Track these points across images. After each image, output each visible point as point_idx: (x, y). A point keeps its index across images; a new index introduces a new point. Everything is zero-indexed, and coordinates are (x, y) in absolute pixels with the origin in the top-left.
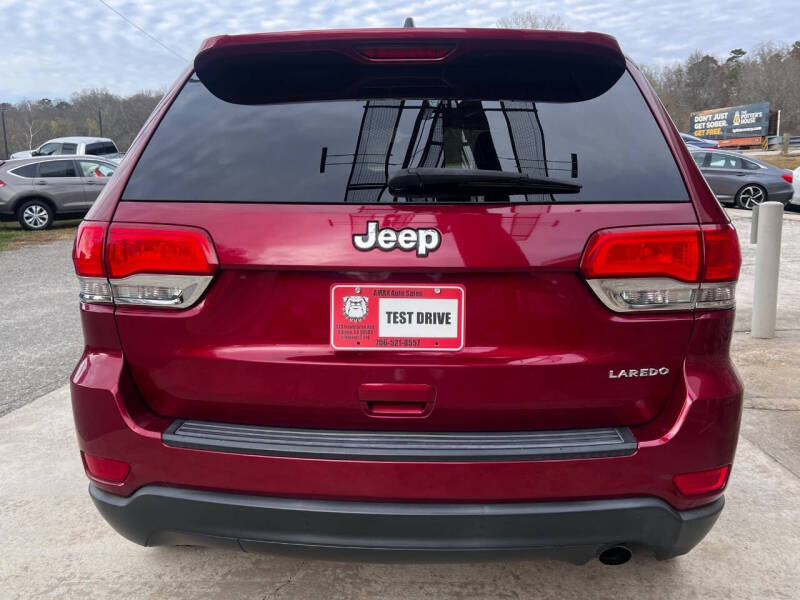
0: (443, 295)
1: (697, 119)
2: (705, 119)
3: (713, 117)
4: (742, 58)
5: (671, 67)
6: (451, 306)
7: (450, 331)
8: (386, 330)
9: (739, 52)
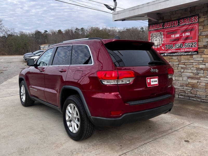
0: (155, 78)
1: (41, 47)
2: (43, 47)
3: (45, 46)
4: (47, 33)
5: (30, 33)
6: (157, 79)
7: (157, 83)
8: (152, 83)
9: (46, 31)
